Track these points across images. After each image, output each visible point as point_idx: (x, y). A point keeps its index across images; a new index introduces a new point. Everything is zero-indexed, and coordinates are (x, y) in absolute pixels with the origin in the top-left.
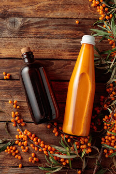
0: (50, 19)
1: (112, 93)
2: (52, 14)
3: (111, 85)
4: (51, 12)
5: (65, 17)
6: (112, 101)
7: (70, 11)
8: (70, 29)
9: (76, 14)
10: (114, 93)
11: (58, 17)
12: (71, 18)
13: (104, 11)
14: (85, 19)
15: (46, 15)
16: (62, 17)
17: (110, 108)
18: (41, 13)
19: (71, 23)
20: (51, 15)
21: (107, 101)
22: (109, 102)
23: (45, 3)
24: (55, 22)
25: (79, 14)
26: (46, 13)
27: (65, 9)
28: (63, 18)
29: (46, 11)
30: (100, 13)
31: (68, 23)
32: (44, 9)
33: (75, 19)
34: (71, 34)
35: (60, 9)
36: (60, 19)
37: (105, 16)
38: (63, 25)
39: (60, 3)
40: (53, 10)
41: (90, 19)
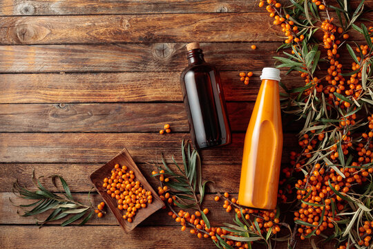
0: (215, 44)
1: (307, 148)
2: (217, 36)
3: (306, 136)
4: (216, 34)
5: (235, 40)
6: (308, 159)
7: (242, 31)
8: (244, 56)
9: (251, 35)
10: (309, 147)
11: (226, 40)
12: (244, 42)
13: (291, 31)
14: (265, 42)
15: (209, 37)
16: (231, 40)
17: (305, 168)
18: (201, 36)
19: (245, 49)
20: (216, 38)
21: (301, 159)
22: (303, 161)
23: (207, 21)
24: (221, 48)
25: (257, 34)
26: (209, 35)
27: (236, 29)
28: (233, 42)
29: (209, 32)
30: (286, 34)
31: (241, 49)
32: (206, 29)
33: (251, 42)
34: (246, 65)
35: (229, 29)
36: (229, 44)
37: (294, 38)
38: (233, 52)
39: (228, 21)
40: (218, 31)
41: (273, 42)
